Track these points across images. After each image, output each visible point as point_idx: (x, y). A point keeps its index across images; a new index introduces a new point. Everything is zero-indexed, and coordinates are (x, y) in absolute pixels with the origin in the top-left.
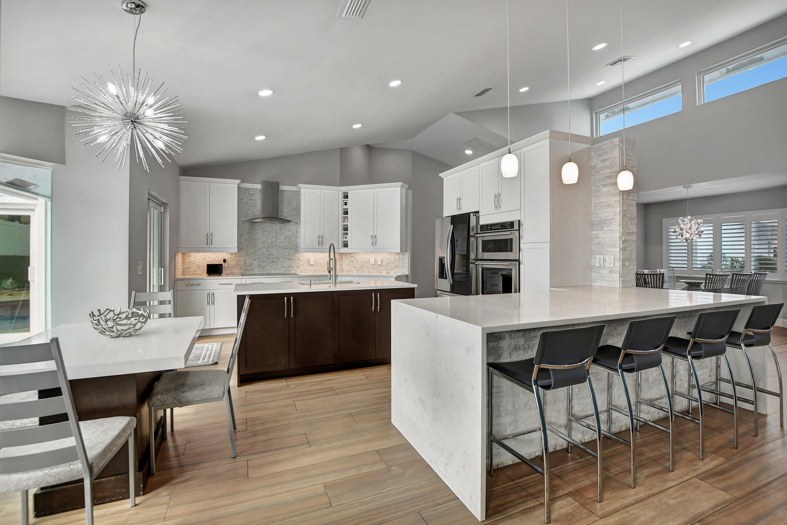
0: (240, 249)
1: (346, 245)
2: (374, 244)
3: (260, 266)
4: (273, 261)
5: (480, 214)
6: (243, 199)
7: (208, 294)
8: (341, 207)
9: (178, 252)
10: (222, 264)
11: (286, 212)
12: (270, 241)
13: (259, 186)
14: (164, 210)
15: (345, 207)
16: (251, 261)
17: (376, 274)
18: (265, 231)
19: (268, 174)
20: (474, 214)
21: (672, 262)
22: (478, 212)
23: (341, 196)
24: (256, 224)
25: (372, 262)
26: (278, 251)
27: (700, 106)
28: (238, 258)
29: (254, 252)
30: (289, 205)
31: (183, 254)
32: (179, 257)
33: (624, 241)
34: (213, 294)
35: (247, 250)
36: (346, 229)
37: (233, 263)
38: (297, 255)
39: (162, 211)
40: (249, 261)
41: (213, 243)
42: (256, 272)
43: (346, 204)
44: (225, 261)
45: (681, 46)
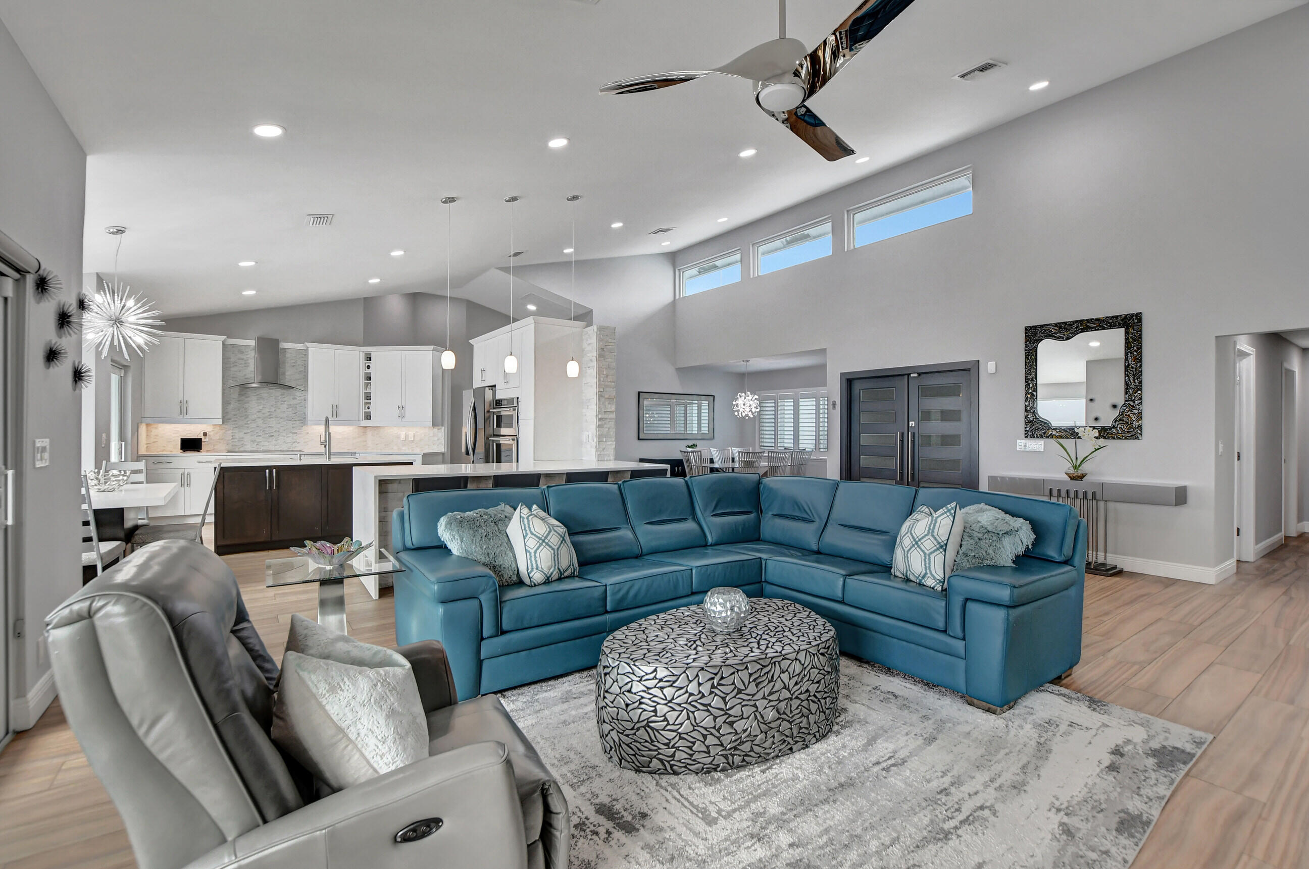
0: (225, 420)
1: (369, 417)
2: (402, 416)
3: (253, 441)
4: (273, 436)
5: (497, 387)
6: (230, 358)
7: (183, 474)
8: (363, 371)
9: (141, 423)
10: (201, 439)
11: (289, 375)
12: (267, 410)
13: (252, 343)
14: (125, 374)
15: (368, 371)
16: (241, 435)
17: (407, 451)
18: (261, 398)
19: (266, 328)
20: (491, 388)
21: (765, 440)
22: (495, 386)
23: (362, 357)
24: (248, 390)
25: (403, 437)
26: (279, 423)
27: (754, 278)
28: (224, 431)
29: (246, 424)
30: (293, 366)
31: (147, 425)
32: (143, 429)
33: (600, 419)
34: (189, 474)
35: (236, 421)
36: (368, 397)
37: (217, 437)
38: (305, 428)
39: (122, 375)
40: (239, 435)
41: (189, 412)
42: (248, 447)
43: (368, 367)
44: (205, 434)
45: (720, 221)
